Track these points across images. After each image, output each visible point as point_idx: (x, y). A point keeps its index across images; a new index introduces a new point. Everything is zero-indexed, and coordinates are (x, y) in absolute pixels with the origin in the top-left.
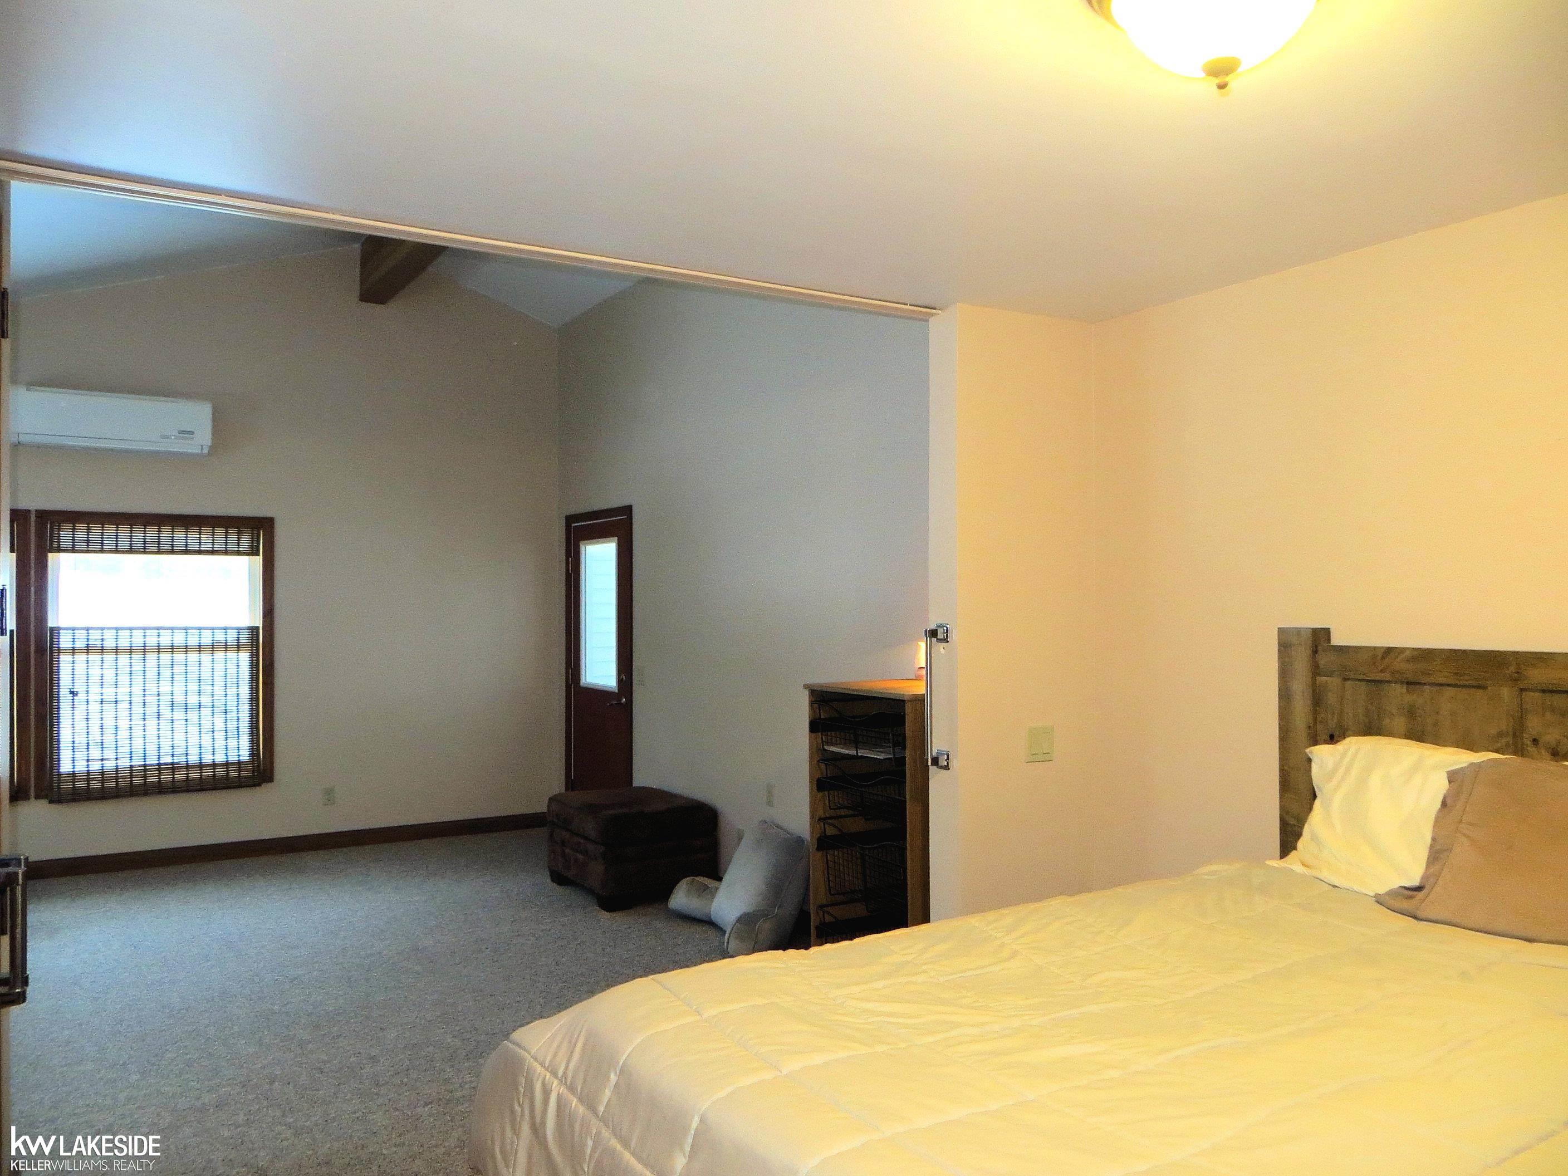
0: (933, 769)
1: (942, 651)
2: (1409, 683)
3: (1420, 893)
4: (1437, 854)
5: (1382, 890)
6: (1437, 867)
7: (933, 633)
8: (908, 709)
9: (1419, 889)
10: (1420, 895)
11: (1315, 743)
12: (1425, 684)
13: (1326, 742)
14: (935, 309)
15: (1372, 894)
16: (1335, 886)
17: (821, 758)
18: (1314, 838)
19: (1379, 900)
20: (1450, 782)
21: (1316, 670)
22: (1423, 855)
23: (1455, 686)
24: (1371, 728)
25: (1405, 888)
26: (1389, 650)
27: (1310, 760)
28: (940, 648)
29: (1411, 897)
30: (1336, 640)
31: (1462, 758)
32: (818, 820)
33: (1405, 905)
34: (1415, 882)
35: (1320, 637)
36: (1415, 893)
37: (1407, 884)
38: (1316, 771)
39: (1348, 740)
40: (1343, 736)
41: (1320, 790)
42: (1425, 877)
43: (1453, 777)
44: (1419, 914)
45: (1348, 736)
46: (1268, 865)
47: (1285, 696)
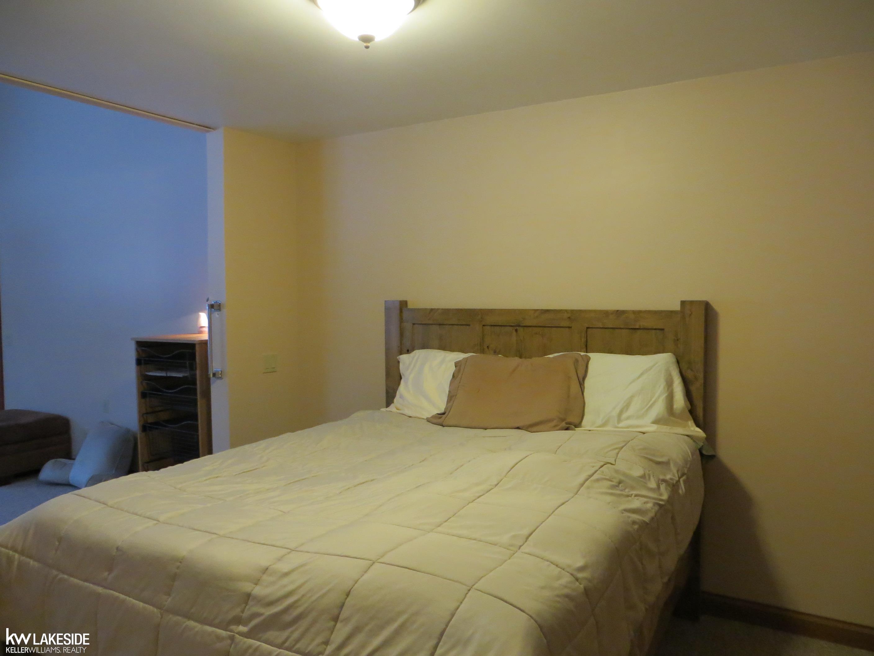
0: (212, 379)
1: (217, 316)
2: (440, 325)
3: (444, 415)
4: (451, 397)
5: (429, 416)
6: (450, 404)
7: (212, 306)
8: (197, 348)
9: (444, 414)
10: (444, 416)
11: (401, 354)
12: (446, 325)
13: (406, 353)
14: (210, 128)
15: (425, 418)
16: (410, 417)
17: (143, 378)
18: (401, 397)
19: (428, 420)
20: (456, 367)
21: (401, 320)
22: (445, 399)
23: (457, 325)
24: (424, 346)
25: (438, 414)
26: (432, 310)
27: (399, 362)
28: (216, 315)
29: (440, 418)
30: (410, 306)
31: (460, 356)
32: (143, 415)
33: (440, 421)
34: (442, 411)
35: (403, 304)
36: (442, 415)
37: (439, 412)
38: (402, 368)
39: (415, 351)
40: (413, 350)
41: (403, 375)
42: (446, 409)
43: (457, 364)
44: (444, 424)
45: (415, 350)
46: (382, 411)
47: (388, 332)
